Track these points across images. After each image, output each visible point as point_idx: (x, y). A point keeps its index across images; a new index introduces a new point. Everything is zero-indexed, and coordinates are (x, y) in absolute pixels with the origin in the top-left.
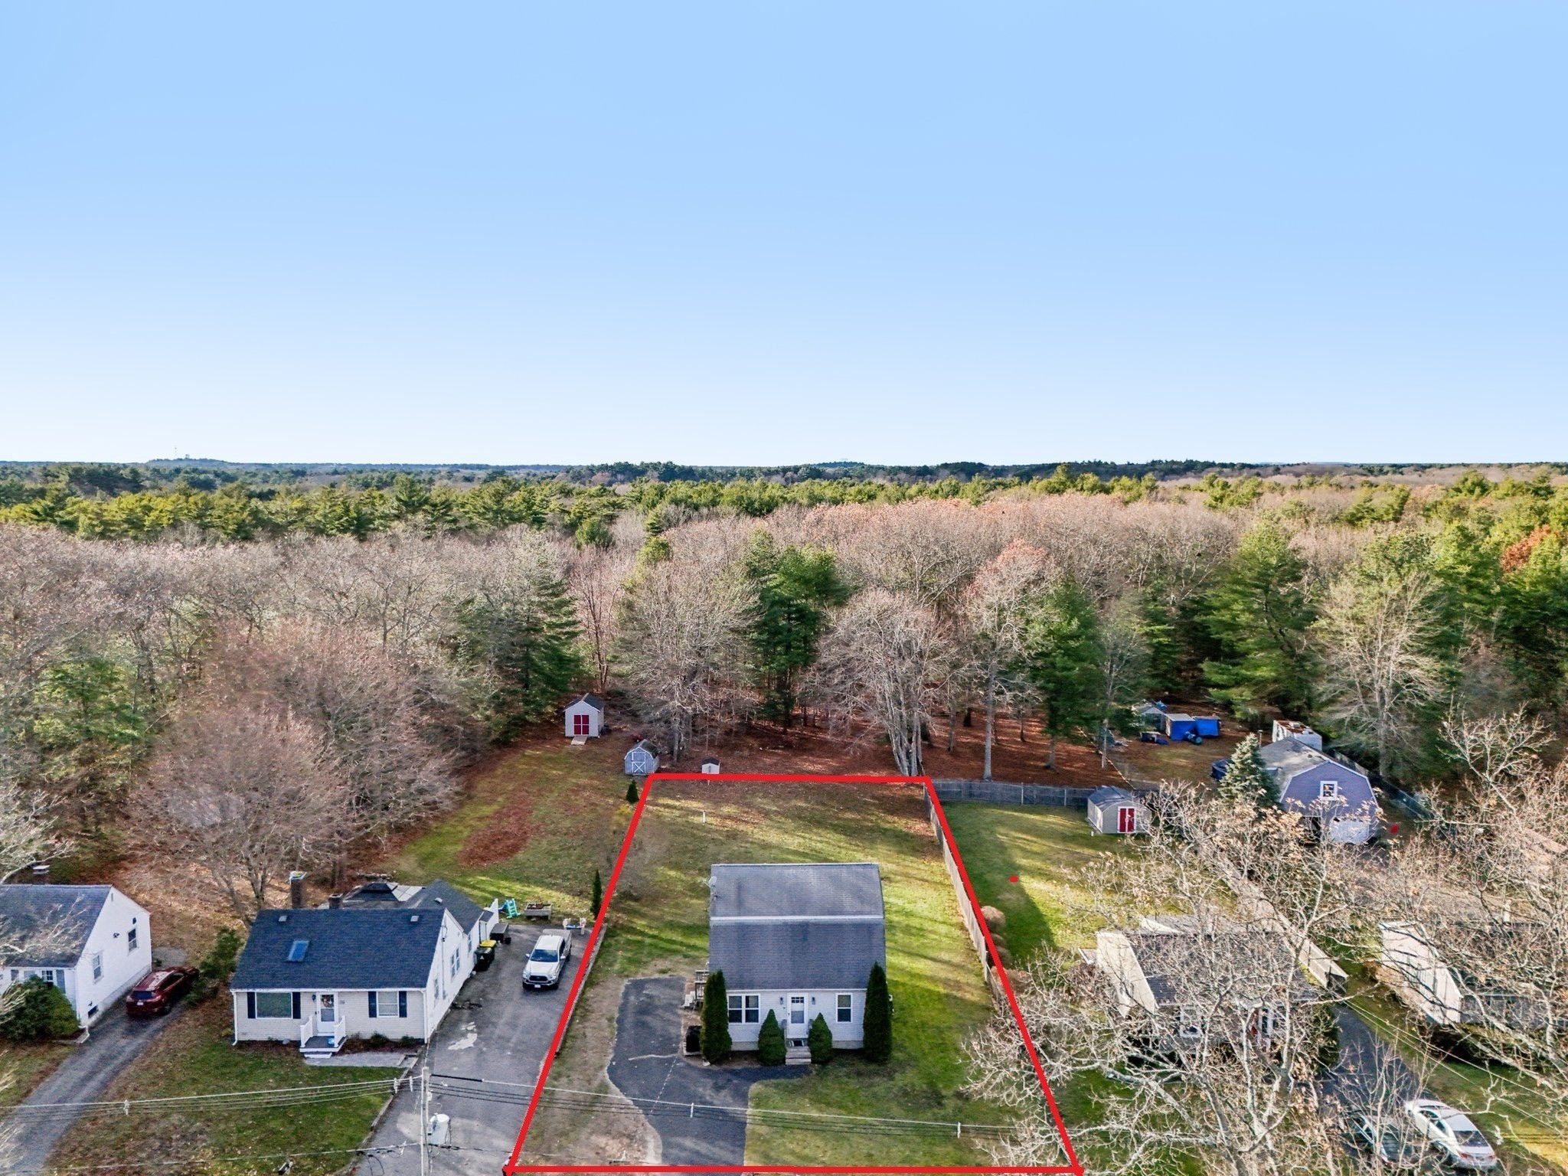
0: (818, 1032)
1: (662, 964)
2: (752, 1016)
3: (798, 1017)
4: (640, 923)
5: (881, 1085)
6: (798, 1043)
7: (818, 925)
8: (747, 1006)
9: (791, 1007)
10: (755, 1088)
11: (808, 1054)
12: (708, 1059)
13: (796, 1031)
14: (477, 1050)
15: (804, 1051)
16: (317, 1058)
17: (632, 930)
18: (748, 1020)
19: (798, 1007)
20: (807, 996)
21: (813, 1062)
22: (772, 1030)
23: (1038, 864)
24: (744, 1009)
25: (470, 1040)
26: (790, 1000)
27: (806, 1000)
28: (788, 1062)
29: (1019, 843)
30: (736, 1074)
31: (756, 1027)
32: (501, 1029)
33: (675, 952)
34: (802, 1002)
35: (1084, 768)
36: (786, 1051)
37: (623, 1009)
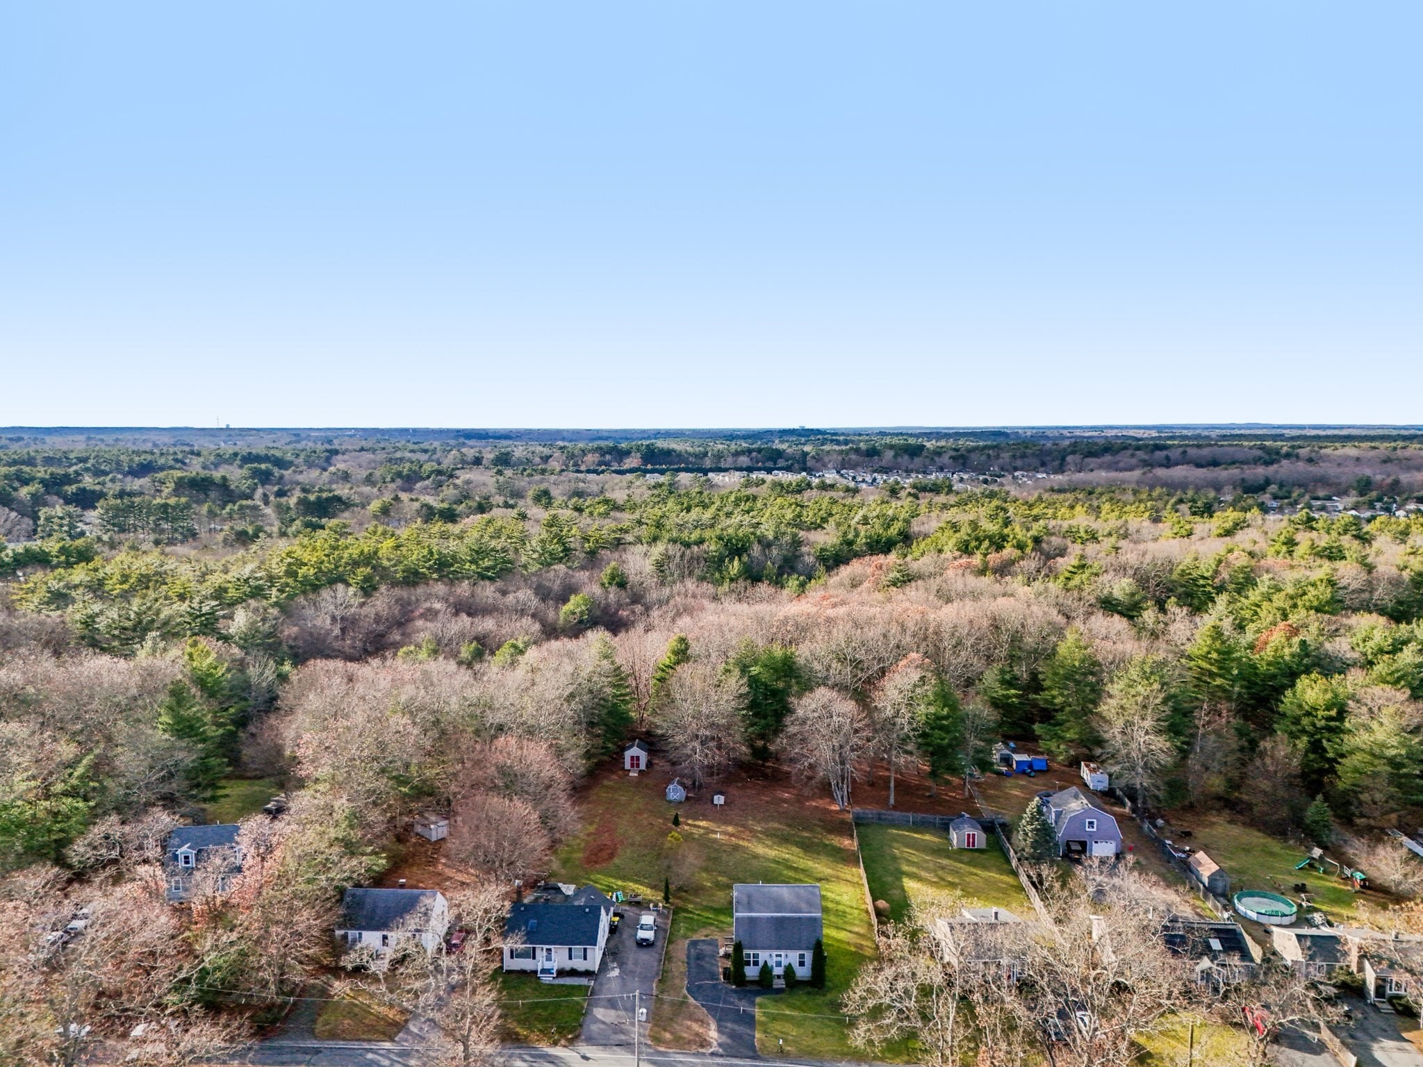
0: (789, 970)
1: (705, 932)
2: (756, 963)
3: (779, 964)
4: (690, 906)
5: (820, 1000)
6: (779, 977)
7: (789, 918)
8: (754, 958)
9: (775, 959)
10: (758, 1000)
11: (784, 983)
12: (735, 983)
13: (778, 971)
14: (621, 977)
15: (782, 981)
16: (547, 979)
17: (687, 911)
18: (754, 965)
19: (778, 959)
20: (783, 953)
21: (787, 987)
22: (766, 971)
23: (914, 870)
24: (752, 960)
25: (616, 973)
26: (775, 955)
27: (783, 956)
28: (774, 986)
29: (905, 855)
30: (750, 991)
31: (758, 968)
32: (630, 966)
33: (712, 924)
34: (781, 956)
35: (954, 797)
36: (773, 981)
37: (688, 957)
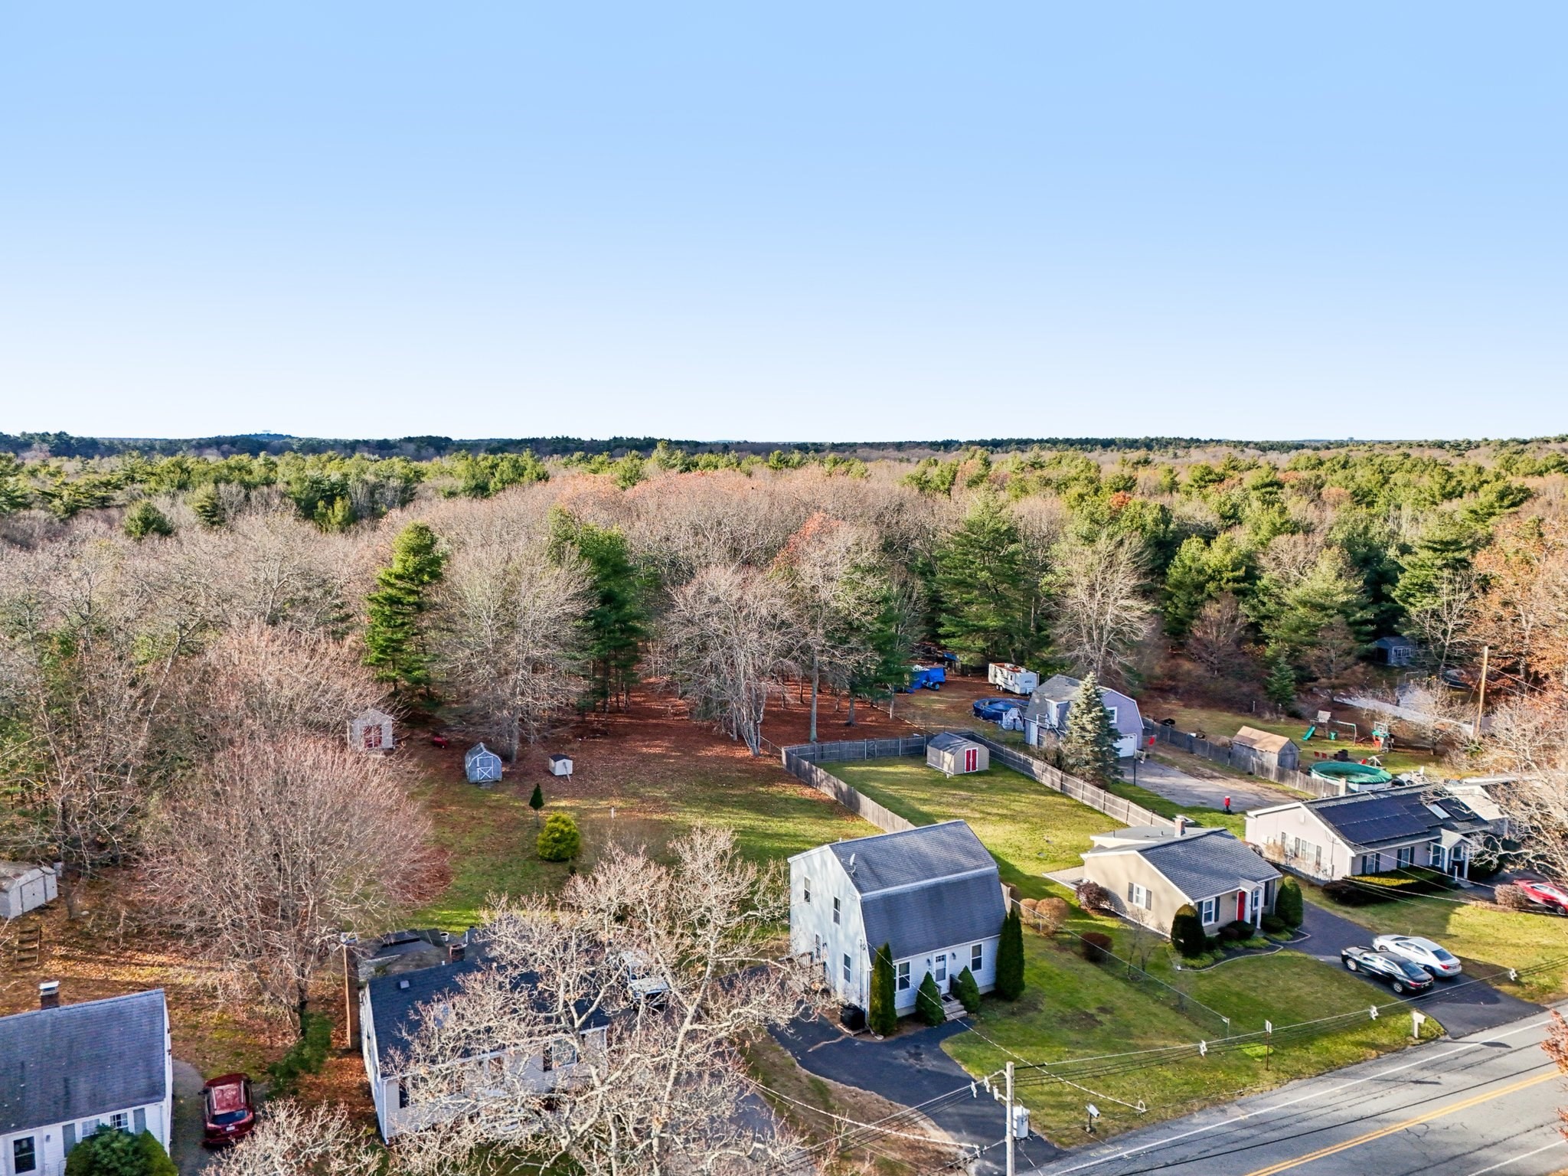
2: (907, 983)
3: (943, 974)
5: (1038, 1018)
6: (948, 997)
7: (947, 884)
8: (900, 974)
9: (936, 966)
11: (960, 1006)
13: (945, 986)
15: (957, 1005)
18: (901, 987)
19: (941, 965)
20: (947, 953)
21: (966, 1013)
24: (897, 977)
26: (935, 960)
27: (947, 957)
28: (948, 1018)
30: (907, 1040)
31: (910, 992)
34: (944, 959)
35: (876, 721)
36: (939, 1009)
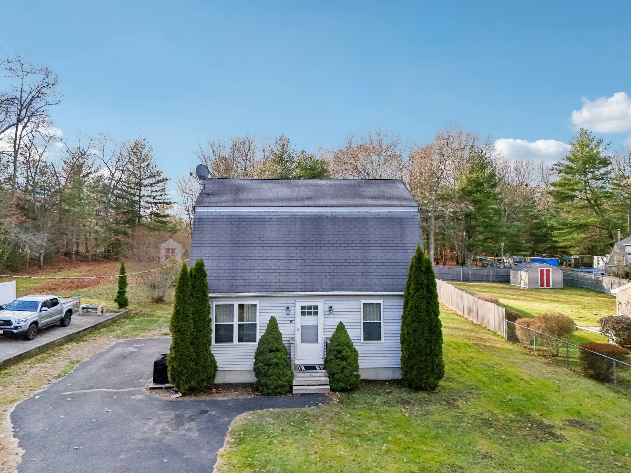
0: (339, 352)
2: (247, 332)
3: (310, 334)
6: (310, 368)
7: (334, 219)
8: (241, 318)
9: (300, 320)
11: (326, 379)
12: (179, 391)
13: (308, 353)
15: (320, 377)
18: (240, 340)
19: (310, 320)
20: (322, 306)
21: (332, 389)
22: (273, 348)
24: (236, 323)
26: (299, 310)
27: (320, 311)
28: (296, 390)
31: (251, 348)
34: (316, 313)
36: (293, 376)
